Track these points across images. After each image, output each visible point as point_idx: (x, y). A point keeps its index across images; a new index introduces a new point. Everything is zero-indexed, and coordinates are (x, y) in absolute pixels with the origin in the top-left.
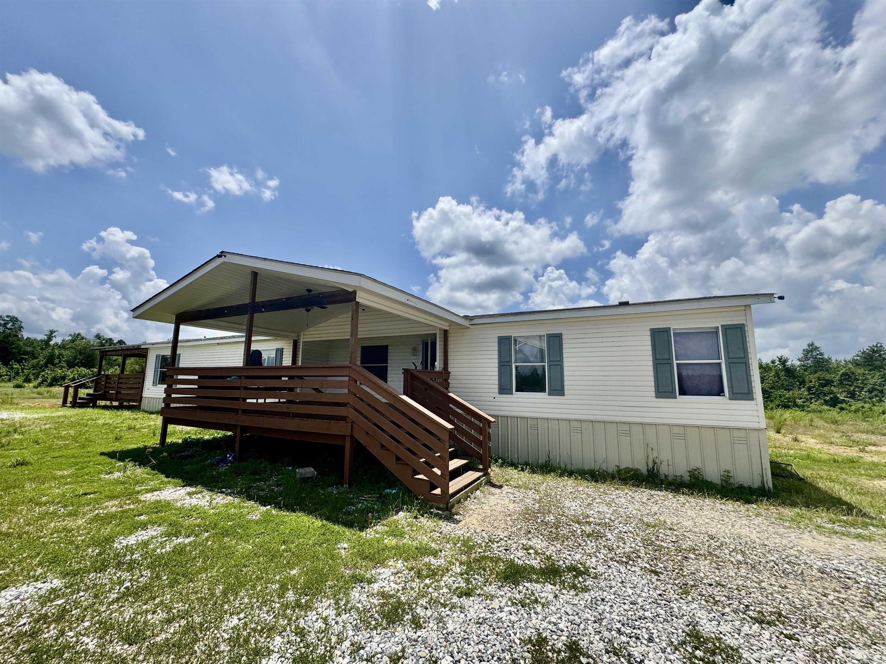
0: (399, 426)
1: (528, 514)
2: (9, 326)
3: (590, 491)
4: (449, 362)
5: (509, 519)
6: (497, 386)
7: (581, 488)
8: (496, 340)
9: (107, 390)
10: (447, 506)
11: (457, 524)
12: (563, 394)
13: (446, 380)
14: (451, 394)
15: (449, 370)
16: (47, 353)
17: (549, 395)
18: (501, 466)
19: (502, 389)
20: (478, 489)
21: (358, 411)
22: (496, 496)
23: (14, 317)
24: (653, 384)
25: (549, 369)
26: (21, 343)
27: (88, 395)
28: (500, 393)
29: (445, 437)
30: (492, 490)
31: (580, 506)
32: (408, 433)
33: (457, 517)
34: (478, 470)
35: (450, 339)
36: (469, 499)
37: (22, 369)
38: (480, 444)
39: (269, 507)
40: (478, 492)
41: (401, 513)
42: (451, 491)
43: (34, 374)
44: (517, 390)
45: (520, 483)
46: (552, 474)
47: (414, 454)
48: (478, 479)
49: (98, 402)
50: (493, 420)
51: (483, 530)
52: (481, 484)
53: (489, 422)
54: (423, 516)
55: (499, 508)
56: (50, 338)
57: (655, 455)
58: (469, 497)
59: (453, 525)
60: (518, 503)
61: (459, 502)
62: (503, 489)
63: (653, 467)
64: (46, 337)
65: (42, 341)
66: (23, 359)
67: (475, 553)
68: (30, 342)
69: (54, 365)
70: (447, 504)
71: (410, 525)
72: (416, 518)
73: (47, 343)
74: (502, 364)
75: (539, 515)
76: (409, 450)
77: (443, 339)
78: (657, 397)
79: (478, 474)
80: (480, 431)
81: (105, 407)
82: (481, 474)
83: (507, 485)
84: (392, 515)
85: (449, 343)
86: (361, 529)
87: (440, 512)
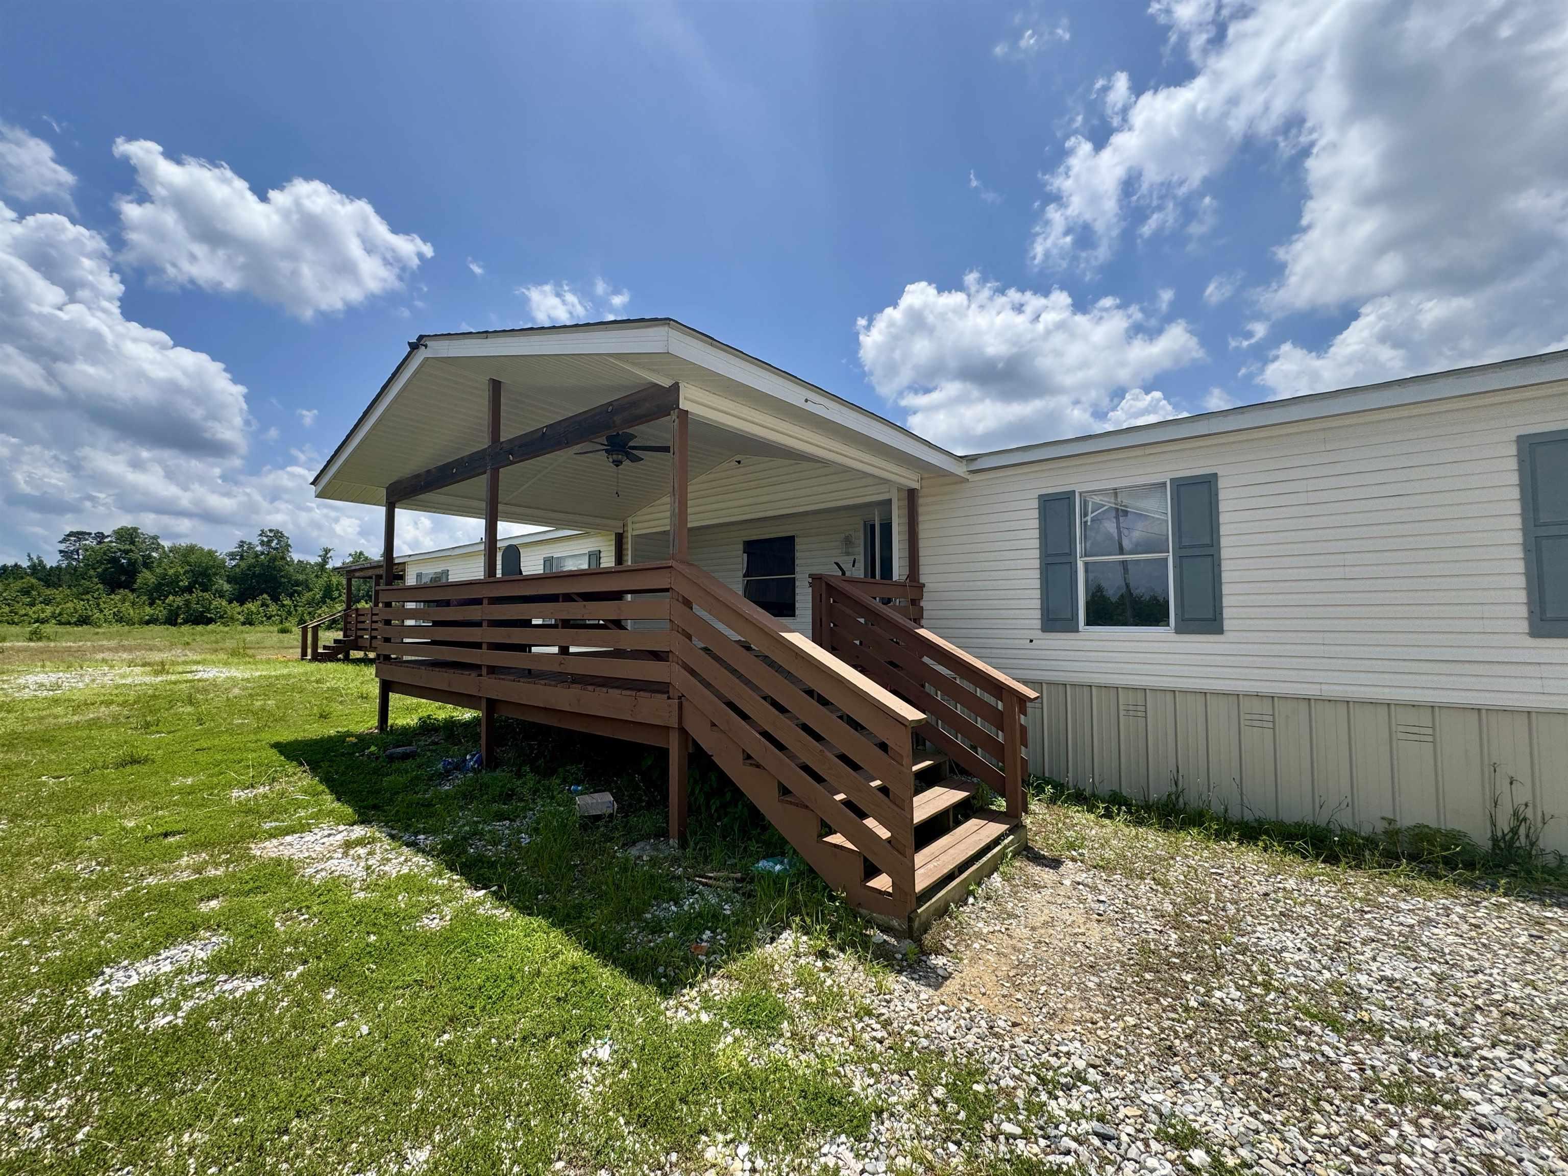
0: (782, 710)
1: (1150, 970)
2: (273, 544)
3: (1324, 892)
4: (922, 561)
5: (1092, 982)
6: (1037, 614)
7: (1291, 884)
8: (1035, 504)
9: (360, 633)
10: (910, 927)
11: (937, 987)
12: (1220, 631)
13: (915, 602)
14: (922, 632)
15: (923, 580)
16: (322, 582)
17: (1178, 631)
18: (1053, 800)
19: (1049, 620)
20: (996, 869)
21: (692, 672)
22: (1045, 892)
23: (278, 532)
24: (1522, 596)
25: (1178, 567)
26: (291, 569)
27: (336, 641)
28: (1044, 630)
29: (902, 744)
30: (1034, 870)
31: (1313, 950)
32: (806, 728)
33: (939, 961)
34: (994, 817)
35: (921, 510)
36: (971, 900)
37: (295, 606)
38: (998, 751)
39: (484, 892)
40: (996, 877)
41: (785, 935)
42: (921, 883)
43: (310, 613)
44: (1089, 623)
45: (1109, 854)
46: (1194, 831)
47: (819, 779)
48: (996, 842)
49: (352, 652)
50: (1032, 694)
51: (1015, 1025)
52: (1002, 855)
53: (1023, 700)
54: (842, 950)
55: (1058, 938)
56: (325, 560)
57: (1520, 799)
58: (971, 893)
59: (926, 993)
60: (1110, 922)
61: (943, 911)
62: (1062, 869)
63: (1514, 831)
64: (320, 560)
65: (317, 564)
66: (295, 591)
67: (994, 1138)
68: (302, 566)
69: (333, 599)
70: (910, 920)
71: (805, 982)
72: (823, 954)
73: (322, 566)
74: (1050, 560)
75: (1188, 978)
76: (806, 769)
77: (906, 511)
78: (1535, 633)
79: (995, 829)
80: (999, 720)
81: (357, 661)
82: (1003, 828)
83: (1074, 860)
84: (761, 943)
85: (921, 518)
86: (666, 991)
87: (893, 941)
